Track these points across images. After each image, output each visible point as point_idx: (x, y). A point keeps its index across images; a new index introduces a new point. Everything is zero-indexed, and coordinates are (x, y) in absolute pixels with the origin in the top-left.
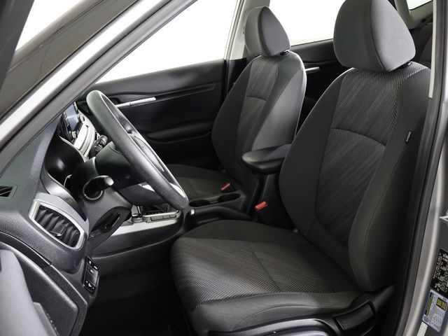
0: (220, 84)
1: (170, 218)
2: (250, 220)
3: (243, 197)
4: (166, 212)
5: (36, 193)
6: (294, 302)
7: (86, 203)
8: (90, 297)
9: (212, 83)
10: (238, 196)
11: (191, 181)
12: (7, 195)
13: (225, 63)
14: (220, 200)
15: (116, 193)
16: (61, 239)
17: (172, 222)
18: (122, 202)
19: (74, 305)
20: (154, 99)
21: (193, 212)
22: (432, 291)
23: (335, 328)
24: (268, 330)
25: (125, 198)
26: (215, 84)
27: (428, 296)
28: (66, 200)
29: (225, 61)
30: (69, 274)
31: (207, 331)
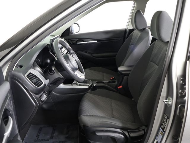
0: (123, 38)
1: (86, 86)
2: (116, 92)
3: (116, 83)
4: (86, 83)
5: (30, 68)
6: (113, 122)
7: (48, 74)
8: (41, 103)
9: (120, 37)
10: (115, 82)
11: (105, 74)
12: (21, 68)
13: (126, 30)
14: (108, 83)
15: (59, 73)
16: (34, 84)
17: (87, 87)
18: (61, 76)
19: (35, 104)
20: (96, 41)
21: (95, 85)
22: (160, 128)
23: (127, 134)
24: (102, 129)
25: (63, 75)
26: (120, 38)
27: (159, 130)
28: (40, 72)
29: (126, 29)
30: (35, 95)
31: (82, 125)
